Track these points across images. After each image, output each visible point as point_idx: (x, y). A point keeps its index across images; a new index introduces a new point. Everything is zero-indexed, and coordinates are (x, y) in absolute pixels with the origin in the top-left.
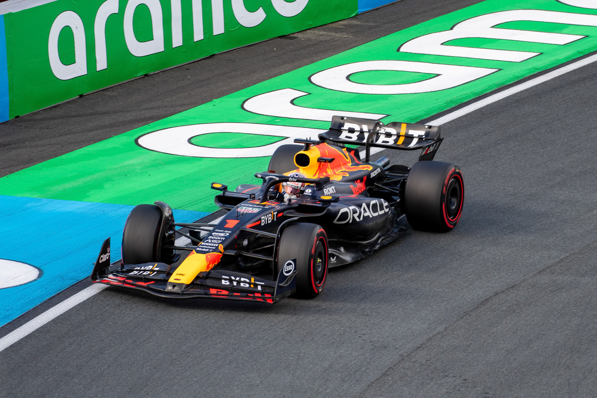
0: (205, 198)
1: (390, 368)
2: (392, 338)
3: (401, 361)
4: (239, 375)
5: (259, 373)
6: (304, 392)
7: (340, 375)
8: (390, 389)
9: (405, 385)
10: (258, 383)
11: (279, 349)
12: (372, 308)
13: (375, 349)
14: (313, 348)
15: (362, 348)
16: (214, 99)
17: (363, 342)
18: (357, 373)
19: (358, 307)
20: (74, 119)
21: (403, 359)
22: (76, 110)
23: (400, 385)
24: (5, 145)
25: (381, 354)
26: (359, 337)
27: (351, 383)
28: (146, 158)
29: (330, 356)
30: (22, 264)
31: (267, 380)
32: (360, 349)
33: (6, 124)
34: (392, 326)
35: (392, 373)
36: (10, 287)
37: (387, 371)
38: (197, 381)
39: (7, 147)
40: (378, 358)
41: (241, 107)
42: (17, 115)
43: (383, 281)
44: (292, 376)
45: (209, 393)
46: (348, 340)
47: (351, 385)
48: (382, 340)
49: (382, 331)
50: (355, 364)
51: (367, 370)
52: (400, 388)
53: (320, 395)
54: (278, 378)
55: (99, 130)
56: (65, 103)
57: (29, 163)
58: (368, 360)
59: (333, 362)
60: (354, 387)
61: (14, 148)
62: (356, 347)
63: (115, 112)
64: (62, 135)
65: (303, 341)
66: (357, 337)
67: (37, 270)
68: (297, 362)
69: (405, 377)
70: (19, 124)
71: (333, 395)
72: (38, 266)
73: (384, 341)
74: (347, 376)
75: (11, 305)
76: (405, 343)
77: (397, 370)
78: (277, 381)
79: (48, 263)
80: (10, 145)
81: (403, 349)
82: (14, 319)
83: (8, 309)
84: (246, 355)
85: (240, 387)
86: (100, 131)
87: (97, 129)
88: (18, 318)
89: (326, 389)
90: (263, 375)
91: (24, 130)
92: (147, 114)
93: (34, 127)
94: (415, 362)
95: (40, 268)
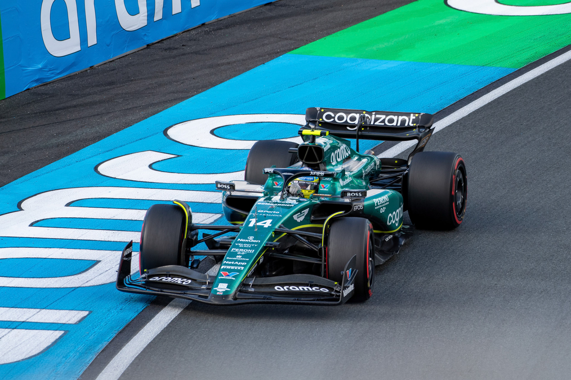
0: (512, 55)
4: (546, 222)
10: (564, 229)
24: (322, 9)
28: (455, 18)
38: (506, 228)
39: (324, 10)
45: (517, 239)
57: (345, 25)
61: (331, 11)
80: (327, 8)
84: (553, 203)
85: (547, 233)
90: (569, 221)
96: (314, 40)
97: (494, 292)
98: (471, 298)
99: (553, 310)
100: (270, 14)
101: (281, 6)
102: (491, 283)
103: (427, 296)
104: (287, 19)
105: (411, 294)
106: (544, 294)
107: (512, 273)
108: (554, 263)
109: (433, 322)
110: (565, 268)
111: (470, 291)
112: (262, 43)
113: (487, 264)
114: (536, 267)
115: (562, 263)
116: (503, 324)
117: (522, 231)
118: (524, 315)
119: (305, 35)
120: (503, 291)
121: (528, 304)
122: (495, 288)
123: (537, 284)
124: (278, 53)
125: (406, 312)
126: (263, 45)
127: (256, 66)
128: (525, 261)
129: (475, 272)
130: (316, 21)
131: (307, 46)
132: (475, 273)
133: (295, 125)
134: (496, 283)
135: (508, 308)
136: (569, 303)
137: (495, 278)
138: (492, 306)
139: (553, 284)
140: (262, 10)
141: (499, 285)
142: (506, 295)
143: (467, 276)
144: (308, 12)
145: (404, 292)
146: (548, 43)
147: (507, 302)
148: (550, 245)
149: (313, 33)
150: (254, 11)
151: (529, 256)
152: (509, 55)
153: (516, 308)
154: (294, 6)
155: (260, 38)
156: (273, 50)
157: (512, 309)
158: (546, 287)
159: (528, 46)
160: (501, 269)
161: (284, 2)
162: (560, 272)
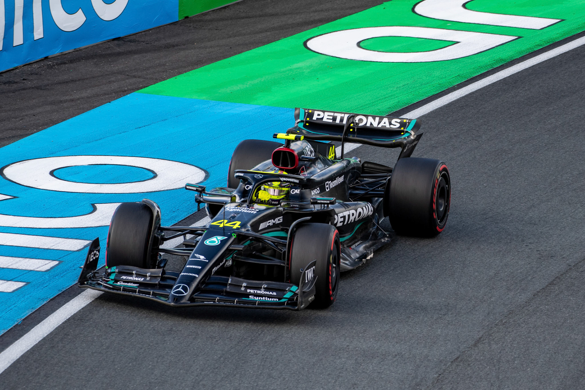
0: (373, 103)
1: (557, 277)
2: (560, 247)
3: (568, 271)
4: (403, 281)
5: (423, 280)
6: (469, 300)
7: (505, 284)
8: (556, 299)
9: (572, 295)
10: (422, 290)
11: (444, 257)
12: (539, 217)
13: (542, 258)
14: (479, 256)
15: (528, 257)
16: (385, 2)
17: (529, 251)
18: (523, 282)
19: (526, 215)
20: (243, 20)
21: (570, 269)
22: (245, 11)
23: (566, 295)
24: (174, 46)
25: (548, 263)
26: (526, 246)
27: (517, 292)
28: (315, 61)
29: (496, 265)
30: (189, 165)
31: (431, 287)
32: (527, 258)
33: (175, 25)
34: (560, 235)
35: (558, 283)
36: (176, 189)
37: (554, 280)
39: (176, 48)
40: (545, 267)
41: (411, 11)
42: (186, 15)
43: (552, 190)
44: (457, 283)
46: (515, 248)
47: (517, 293)
48: (549, 249)
49: (550, 240)
50: (521, 272)
51: (533, 279)
52: (566, 297)
53: (484, 303)
54: (443, 285)
55: (268, 32)
56: (234, 4)
57: (197, 64)
58: (534, 269)
59: (499, 270)
60: (520, 296)
61: (184, 49)
62: (523, 256)
63: (285, 14)
64: (230, 37)
65: (469, 249)
66: (524, 246)
67: (203, 172)
68: (462, 269)
69: (571, 287)
70: (188, 24)
71: (498, 303)
72: (205, 169)
73: (552, 250)
74: (512, 285)
75: (177, 206)
76: (573, 252)
77: (564, 279)
78: (442, 288)
79: (215, 166)
80: (179, 46)
81: (571, 259)
82: (180, 220)
83: (174, 210)
84: (411, 262)
85: (404, 293)
86: (269, 33)
87: (266, 31)
88: (184, 219)
89: (491, 298)
90: (427, 282)
91: (193, 31)
92: (317, 16)
93: (203, 28)
94: (582, 271)
95: (207, 170)
96: (164, 79)
97: (345, 354)
98: (321, 360)
99: (407, 375)
100: (118, 49)
101: (130, 41)
102: (344, 344)
103: (275, 356)
104: (136, 56)
105: (258, 353)
106: (399, 358)
107: (365, 335)
108: (410, 325)
109: (280, 384)
110: (421, 331)
111: (320, 352)
112: (109, 80)
113: (339, 324)
114: (391, 328)
115: (418, 326)
116: (354, 388)
117: (377, 290)
118: (377, 380)
119: (155, 73)
120: (355, 354)
121: (381, 368)
122: (347, 349)
123: (391, 346)
124: (125, 91)
125: (252, 373)
126: (110, 82)
127: (102, 104)
128: (380, 322)
129: (326, 332)
130: (167, 59)
131: (157, 84)
132: (327, 333)
133: (141, 169)
134: (348, 344)
135: (360, 371)
136: (424, 368)
137: (347, 339)
138: (343, 368)
139: (408, 348)
140: (109, 45)
141: (351, 347)
142: (358, 357)
143: (318, 336)
144: (158, 49)
145: (251, 351)
146: (411, 92)
147: (359, 365)
148: (406, 306)
149: (163, 72)
150: (102, 46)
151: (384, 317)
152: (370, 103)
153: (368, 372)
154: (143, 42)
155: (107, 75)
156: (119, 88)
157: (364, 373)
158: (401, 350)
159: (390, 95)
160: (354, 329)
161: (134, 37)
162: (416, 335)
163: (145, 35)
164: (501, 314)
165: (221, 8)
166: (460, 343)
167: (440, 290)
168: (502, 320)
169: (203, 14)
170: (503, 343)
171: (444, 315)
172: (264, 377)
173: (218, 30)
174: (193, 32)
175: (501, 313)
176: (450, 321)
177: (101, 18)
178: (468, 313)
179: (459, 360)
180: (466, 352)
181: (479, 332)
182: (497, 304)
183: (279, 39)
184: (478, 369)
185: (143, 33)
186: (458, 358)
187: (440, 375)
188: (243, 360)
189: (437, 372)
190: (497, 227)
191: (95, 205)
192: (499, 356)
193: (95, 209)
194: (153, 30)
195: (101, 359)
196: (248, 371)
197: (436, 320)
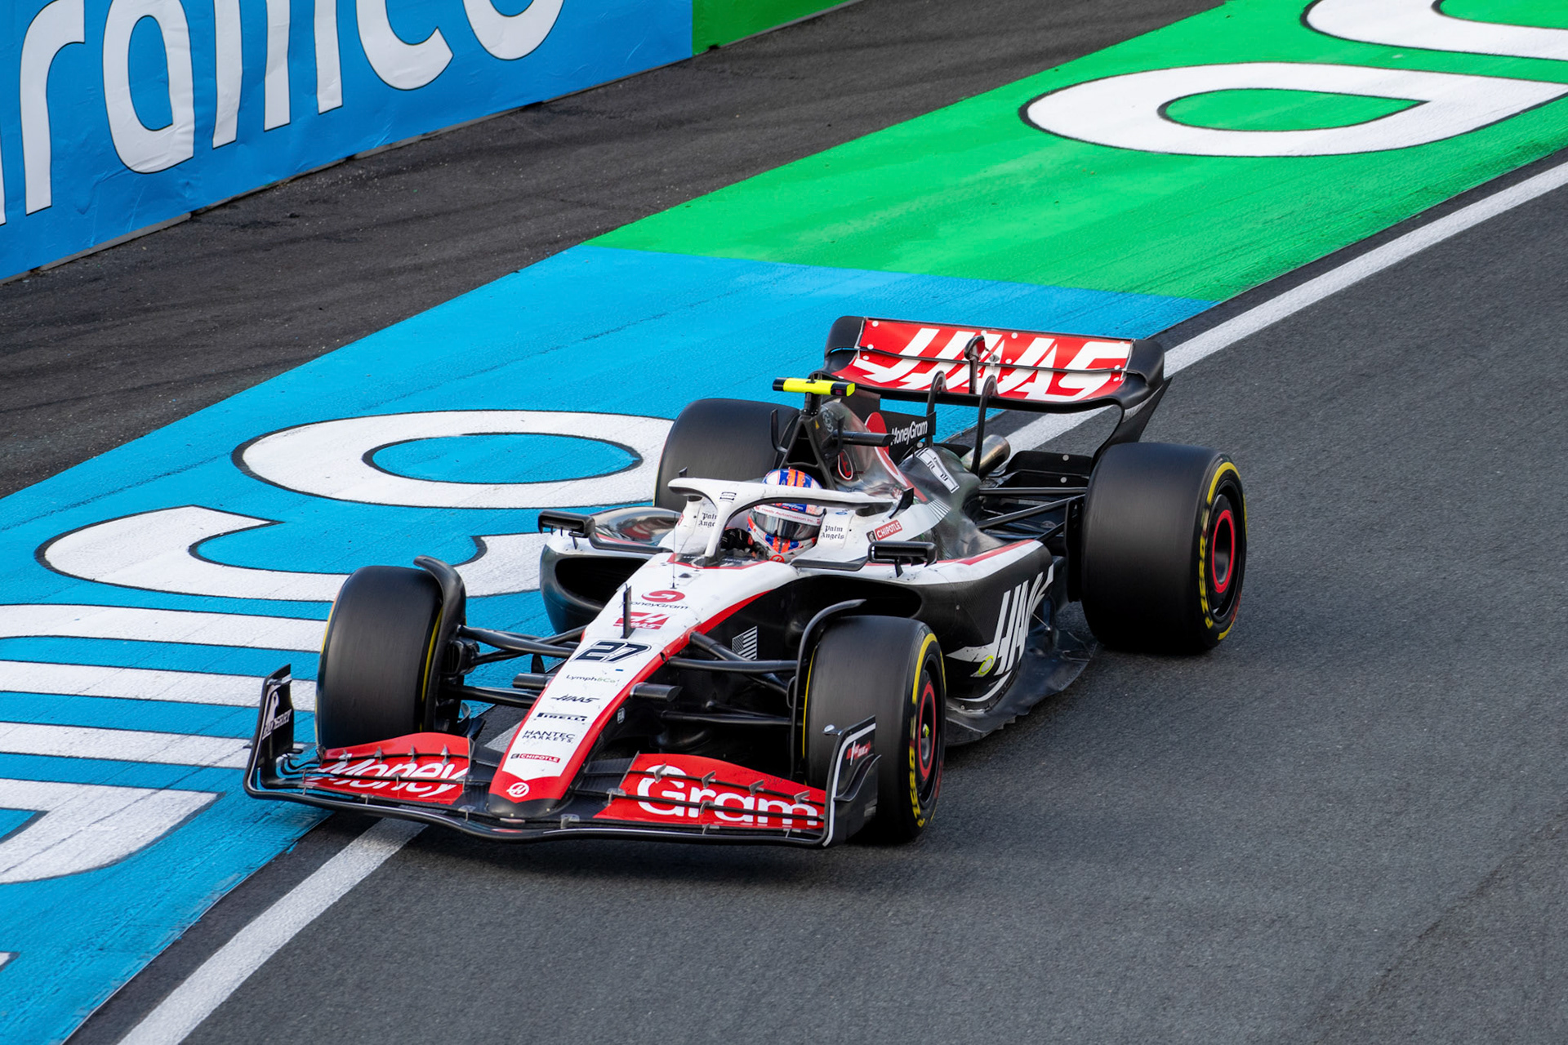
0: (1202, 262)
4: (1288, 727)
5: (1342, 723)
6: (1462, 774)
10: (1338, 749)
11: (1395, 662)
14: (1486, 659)
20: (860, 53)
22: (866, 30)
28: (1048, 157)
29: (1530, 681)
31: (1361, 741)
33: (685, 67)
38: (1179, 743)
39: (686, 127)
41: (1299, 22)
42: (712, 42)
44: (1430, 730)
45: (1209, 774)
53: (1502, 781)
54: (1393, 736)
55: (926, 81)
56: (836, 12)
57: (743, 170)
59: (1540, 695)
61: (707, 131)
63: (969, 36)
64: (828, 96)
65: (1460, 640)
68: (1442, 695)
70: (719, 66)
71: (1538, 781)
80: (696, 122)
85: (1291, 759)
86: (928, 86)
87: (921, 80)
89: (1519, 767)
90: (1351, 727)
91: (731, 83)
92: (1053, 40)
93: (755, 75)
96: (657, 210)
97: (1140, 919)
98: (1077, 936)
99: (1303, 973)
100: (537, 134)
101: (568, 112)
102: (1136, 892)
103: (956, 927)
104: (583, 150)
105: (911, 919)
106: (1280, 928)
107: (1192, 868)
108: (1308, 841)
110: (1338, 855)
111: (1075, 916)
112: (514, 214)
113: (1123, 840)
114: (1258, 851)
115: (1329, 844)
116: (1165, 1009)
117: (1221, 751)
118: (1224, 985)
119: (633, 193)
120: (1165, 918)
121: (1234, 954)
122: (1145, 907)
123: (1260, 898)
124: (557, 241)
125: (896, 971)
126: (516, 220)
127: (496, 277)
128: (1229, 834)
129: (1089, 862)
130: (665, 157)
131: (638, 224)
132: (1092, 865)
133: (601, 443)
134: (1146, 893)
135: (1181, 964)
136: (1348, 954)
137: (1146, 879)
138: (1133, 958)
139: (1304, 901)
140: (513, 122)
141: (1154, 901)
142: (1175, 927)
143: (1068, 874)
144: (641, 131)
145: (894, 915)
146: (1301, 234)
147: (1177, 948)
148: (1298, 791)
149: (655, 190)
150: (494, 125)
151: (1241, 820)
152: (1195, 265)
154: (602, 113)
155: (508, 200)
156: (541, 234)
157: (1191, 968)
158: (1287, 907)
159: (1247, 241)
160: (1163, 854)
161: (578, 101)
162: (1325, 866)
163: (606, 94)
164: (1547, 810)
165: (803, 23)
166: (1440, 887)
167: (1385, 749)
168: (1549, 826)
169: (755, 38)
170: (1554, 885)
171: (1398, 814)
172: (929, 983)
173: (797, 78)
174: (731, 86)
175: (1546, 807)
176: (1413, 831)
177: (493, 53)
178: (1460, 807)
179: (1439, 931)
180: (1457, 910)
181: (1489, 856)
182: (1537, 785)
183: (956, 102)
184: (1488, 954)
185: (600, 90)
186: (1436, 925)
187: (1390, 970)
188: (873, 938)
189: (1382, 964)
190: (1532, 583)
191: (483, 538)
192: (1542, 919)
193: (481, 550)
194: (627, 82)
195: (504, 941)
196: (888, 967)
197: (1375, 827)
